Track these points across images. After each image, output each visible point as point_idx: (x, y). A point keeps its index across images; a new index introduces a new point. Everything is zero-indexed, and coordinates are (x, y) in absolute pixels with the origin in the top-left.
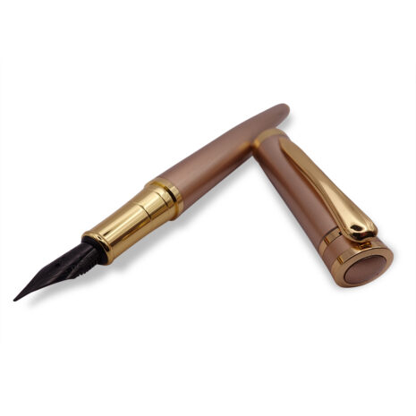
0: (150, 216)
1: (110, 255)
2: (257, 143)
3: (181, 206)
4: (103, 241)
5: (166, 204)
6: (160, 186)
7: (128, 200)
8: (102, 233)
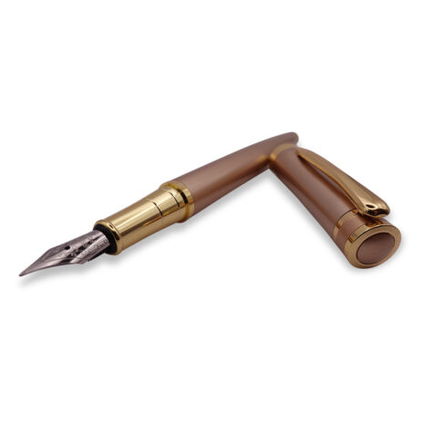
0: (161, 213)
1: (119, 244)
2: (273, 157)
3: (192, 208)
4: (114, 230)
5: (178, 204)
6: (174, 188)
7: (143, 197)
8: (114, 222)
